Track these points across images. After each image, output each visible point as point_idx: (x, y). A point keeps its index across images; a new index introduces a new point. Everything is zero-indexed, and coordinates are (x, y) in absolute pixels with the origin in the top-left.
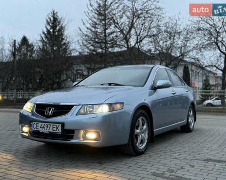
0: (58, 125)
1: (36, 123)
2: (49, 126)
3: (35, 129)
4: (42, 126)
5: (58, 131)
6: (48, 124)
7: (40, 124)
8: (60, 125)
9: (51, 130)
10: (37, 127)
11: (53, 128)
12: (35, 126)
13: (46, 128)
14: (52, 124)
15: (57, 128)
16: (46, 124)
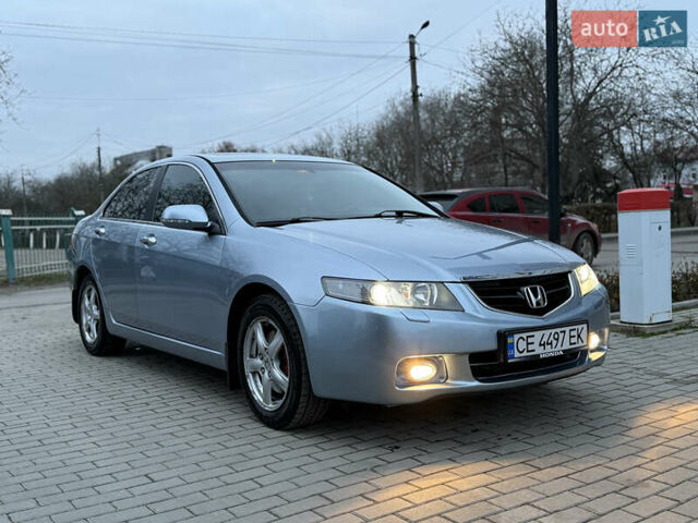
0: (580, 327)
1: (524, 335)
2: (561, 335)
3: (525, 354)
4: (545, 339)
5: (580, 344)
6: (558, 330)
7: (538, 334)
8: (585, 326)
9: (567, 346)
10: (531, 347)
11: (571, 337)
12: (522, 345)
13: (554, 342)
14: (567, 329)
15: (579, 336)
16: (553, 331)
